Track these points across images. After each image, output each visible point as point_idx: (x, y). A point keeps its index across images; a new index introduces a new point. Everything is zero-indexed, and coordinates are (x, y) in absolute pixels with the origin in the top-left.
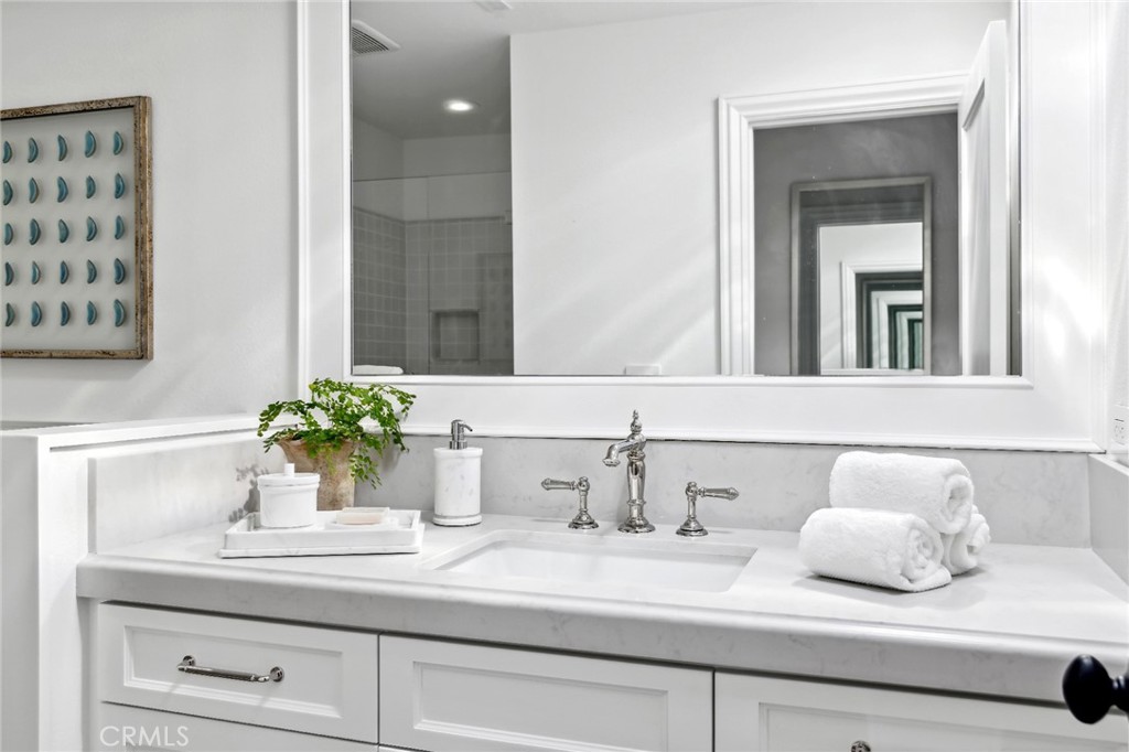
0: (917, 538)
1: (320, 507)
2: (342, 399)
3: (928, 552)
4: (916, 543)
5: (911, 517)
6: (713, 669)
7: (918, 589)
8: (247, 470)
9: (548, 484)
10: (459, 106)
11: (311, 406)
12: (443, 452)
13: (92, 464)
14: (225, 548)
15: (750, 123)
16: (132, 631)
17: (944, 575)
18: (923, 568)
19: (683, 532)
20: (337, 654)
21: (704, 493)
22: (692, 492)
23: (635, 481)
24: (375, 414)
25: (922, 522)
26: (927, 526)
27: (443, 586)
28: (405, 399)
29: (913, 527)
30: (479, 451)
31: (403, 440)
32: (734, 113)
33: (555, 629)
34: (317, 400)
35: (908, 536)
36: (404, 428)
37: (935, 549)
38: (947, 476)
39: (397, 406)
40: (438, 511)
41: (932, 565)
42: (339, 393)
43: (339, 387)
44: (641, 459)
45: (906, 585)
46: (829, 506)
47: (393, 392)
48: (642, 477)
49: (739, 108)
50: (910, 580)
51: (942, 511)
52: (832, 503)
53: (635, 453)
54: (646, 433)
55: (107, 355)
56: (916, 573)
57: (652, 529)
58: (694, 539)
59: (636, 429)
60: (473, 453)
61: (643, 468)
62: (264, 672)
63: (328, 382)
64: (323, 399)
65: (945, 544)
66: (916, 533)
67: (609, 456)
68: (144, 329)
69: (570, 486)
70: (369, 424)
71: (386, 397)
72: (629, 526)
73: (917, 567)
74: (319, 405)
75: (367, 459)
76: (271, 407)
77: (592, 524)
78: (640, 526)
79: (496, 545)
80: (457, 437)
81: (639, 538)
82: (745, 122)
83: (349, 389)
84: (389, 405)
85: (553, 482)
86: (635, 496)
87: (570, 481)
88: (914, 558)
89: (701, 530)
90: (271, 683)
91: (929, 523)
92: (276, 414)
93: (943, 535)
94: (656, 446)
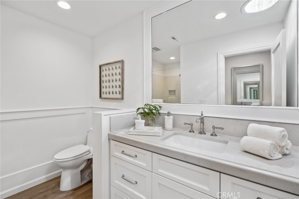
0: (273, 147)
1: (145, 126)
2: (150, 107)
3: (275, 150)
4: (273, 148)
5: (271, 142)
6: (220, 172)
7: (274, 159)
8: (135, 118)
9: (185, 124)
10: (172, 58)
11: (145, 108)
12: (166, 117)
13: (110, 117)
14: (129, 133)
15: (224, 56)
16: (115, 145)
17: (280, 156)
18: (274, 154)
19: (212, 135)
20: (145, 154)
21: (216, 128)
22: (214, 128)
23: (202, 124)
24: (155, 109)
25: (274, 143)
26: (275, 144)
27: (163, 145)
28: (160, 107)
29: (272, 144)
30: (172, 117)
31: (160, 114)
32: (221, 55)
33: (185, 157)
34: (146, 107)
35: (271, 146)
36: (160, 112)
37: (277, 149)
38: (281, 132)
39: (159, 108)
40: (165, 127)
41: (277, 153)
42: (149, 106)
43: (149, 105)
44: (203, 120)
45: (270, 158)
46: (247, 135)
47: (158, 106)
48: (203, 123)
49: (222, 54)
50: (271, 157)
51: (280, 141)
52: (248, 134)
53: (202, 119)
54: (204, 115)
55: (118, 99)
56: (273, 155)
57: (205, 134)
58: (214, 137)
59: (202, 115)
60: (171, 117)
61: (204, 122)
62: (134, 156)
63: (148, 104)
64: (147, 107)
65: (280, 147)
66: (273, 146)
67: (196, 121)
68: (123, 95)
69: (189, 124)
70: (154, 111)
71: (157, 107)
72: (201, 133)
73: (273, 154)
74: (146, 108)
75: (153, 118)
76: (138, 108)
77: (194, 132)
78: (203, 133)
79: (175, 134)
80: (169, 114)
81: (203, 136)
82: (223, 56)
83: (151, 105)
84: (157, 108)
85: (186, 123)
86: (202, 127)
87: (189, 123)
88: (272, 152)
89: (216, 135)
90: (135, 157)
91: (276, 143)
92: (139, 109)
93: (279, 146)
94: (206, 118)
